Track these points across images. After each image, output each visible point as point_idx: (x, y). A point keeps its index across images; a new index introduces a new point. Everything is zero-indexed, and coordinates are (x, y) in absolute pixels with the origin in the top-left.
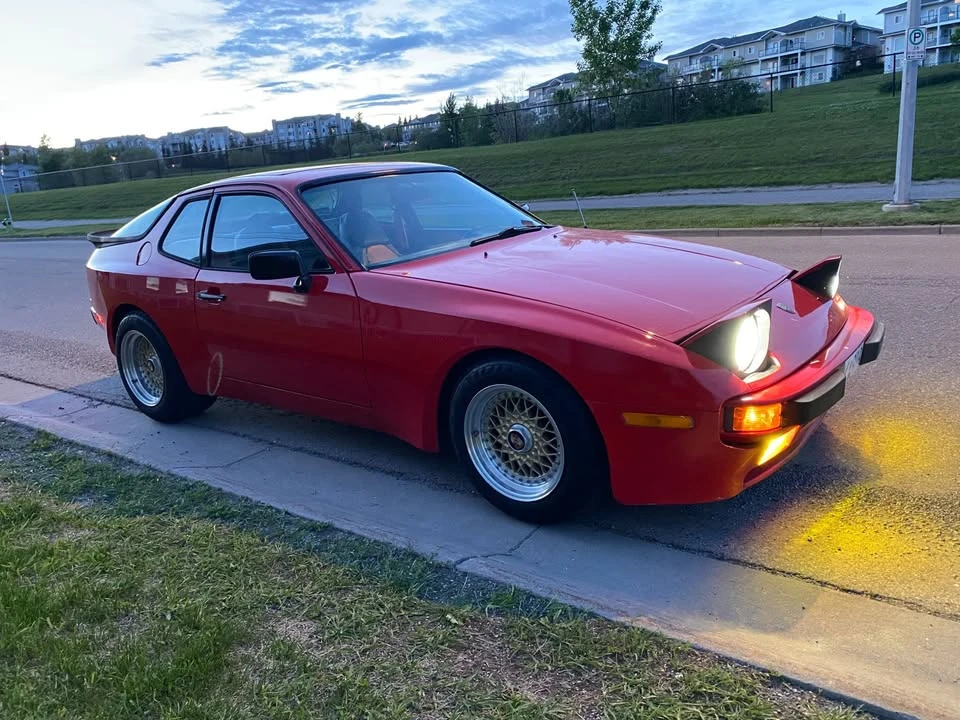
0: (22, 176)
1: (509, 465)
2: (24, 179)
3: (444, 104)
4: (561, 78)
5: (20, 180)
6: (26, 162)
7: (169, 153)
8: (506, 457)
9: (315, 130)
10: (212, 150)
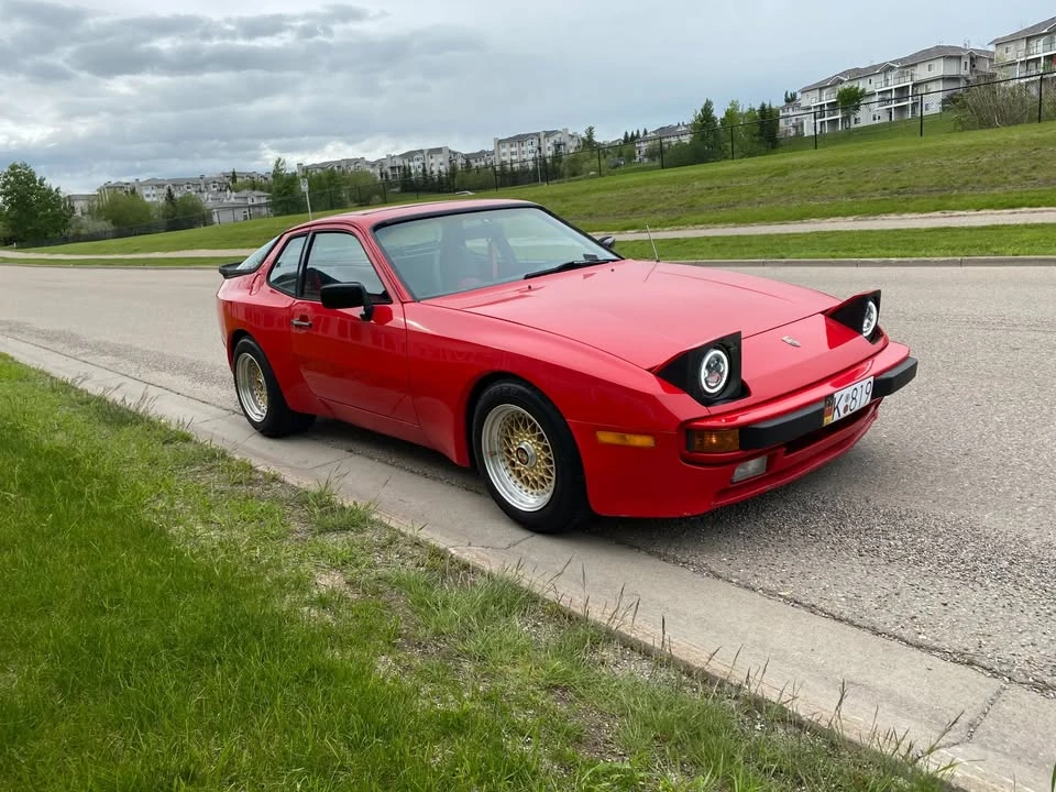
0: (250, 203)
1: (522, 481)
2: (253, 206)
3: (699, 112)
4: (845, 73)
5: (249, 207)
6: (254, 189)
7: (387, 177)
8: (519, 474)
9: (540, 149)
10: (432, 172)
